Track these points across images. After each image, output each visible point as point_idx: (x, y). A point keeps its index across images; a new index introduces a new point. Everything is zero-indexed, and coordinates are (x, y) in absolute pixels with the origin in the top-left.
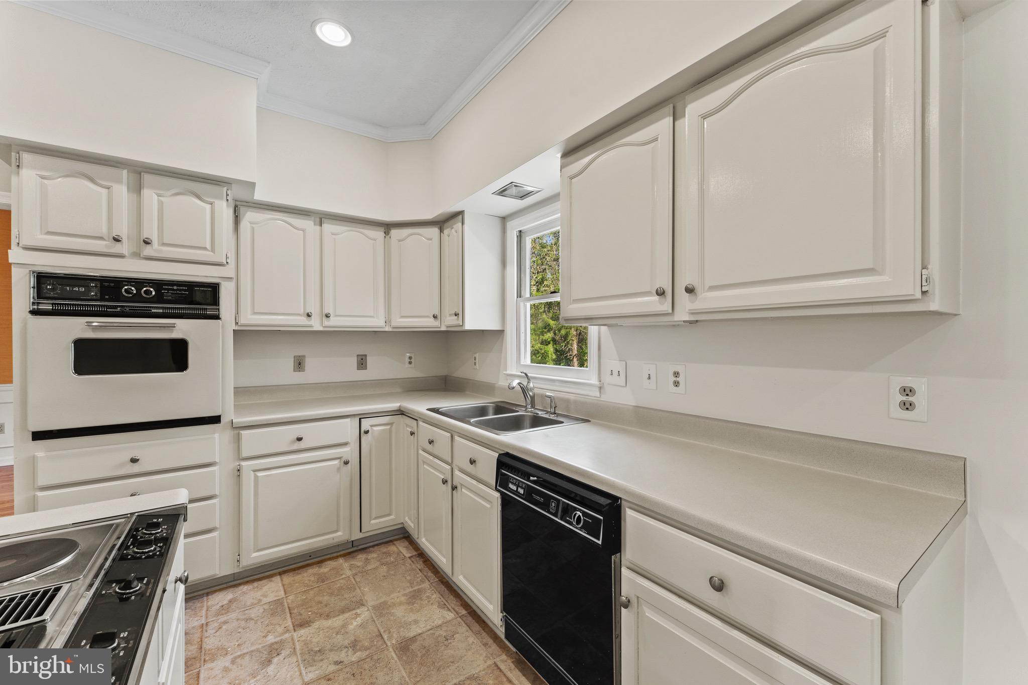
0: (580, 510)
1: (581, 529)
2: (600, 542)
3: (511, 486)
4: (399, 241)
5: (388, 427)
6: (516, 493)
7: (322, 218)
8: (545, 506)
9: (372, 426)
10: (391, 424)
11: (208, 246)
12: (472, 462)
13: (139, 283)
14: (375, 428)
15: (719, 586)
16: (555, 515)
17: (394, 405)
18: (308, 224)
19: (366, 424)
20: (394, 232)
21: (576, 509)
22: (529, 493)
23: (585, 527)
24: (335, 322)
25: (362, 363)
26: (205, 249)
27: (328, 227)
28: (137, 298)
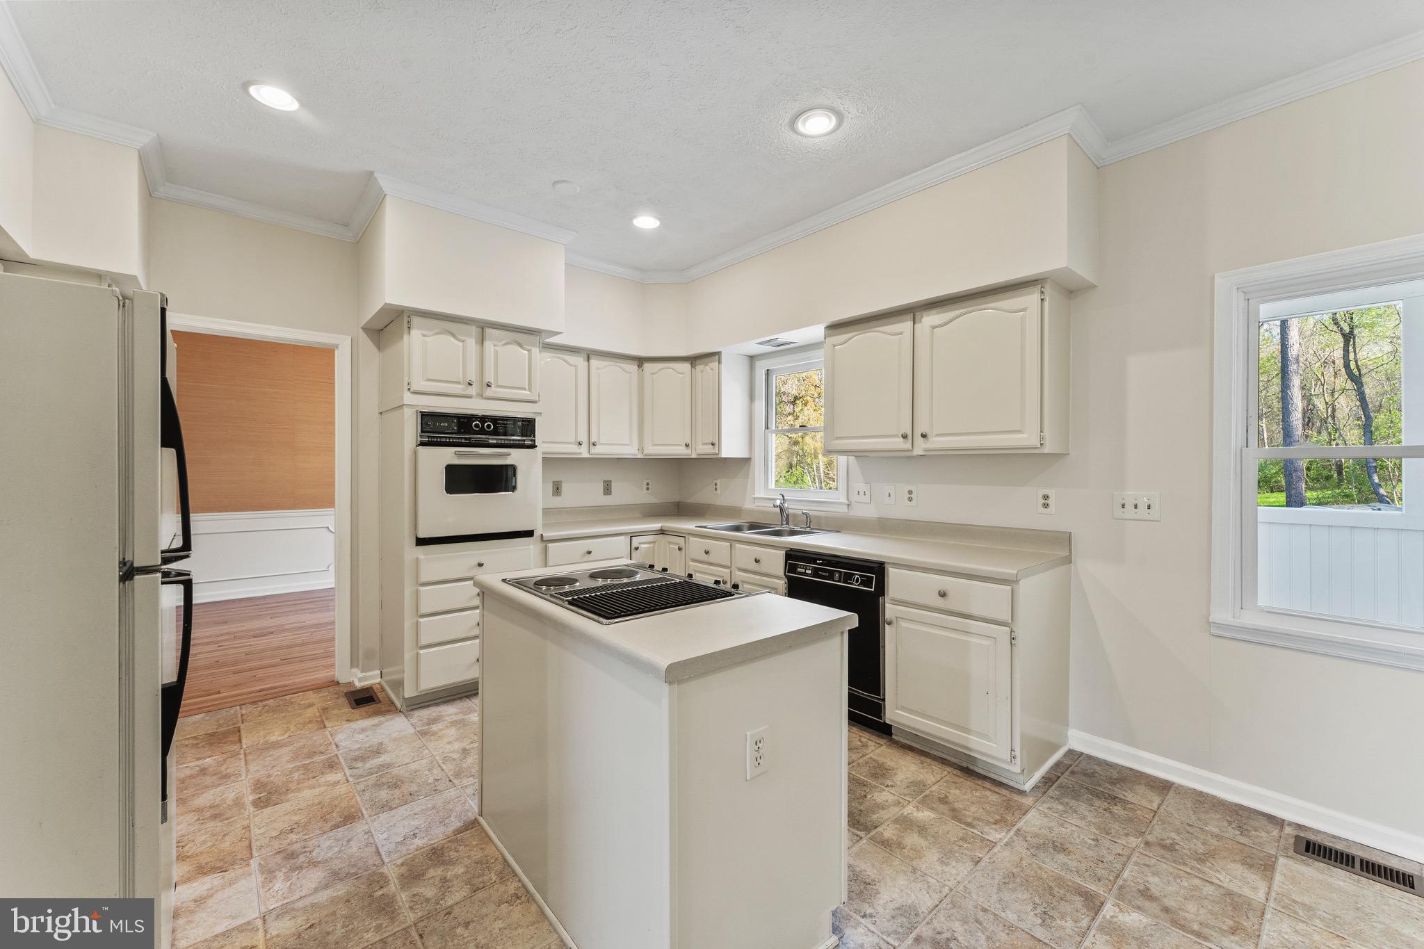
0: (857, 574)
1: (859, 585)
2: (873, 590)
3: (799, 570)
4: (652, 374)
5: (652, 545)
6: (805, 574)
7: (589, 354)
8: (831, 577)
9: (640, 543)
10: (654, 542)
11: (527, 388)
12: (757, 561)
13: (483, 419)
14: (643, 546)
15: (943, 595)
16: (839, 581)
17: (656, 525)
18: (579, 361)
19: (636, 541)
20: (647, 366)
21: (855, 574)
22: (816, 573)
23: (863, 583)
24: (599, 451)
25: (607, 489)
26: (524, 389)
27: (595, 362)
28: (482, 432)
